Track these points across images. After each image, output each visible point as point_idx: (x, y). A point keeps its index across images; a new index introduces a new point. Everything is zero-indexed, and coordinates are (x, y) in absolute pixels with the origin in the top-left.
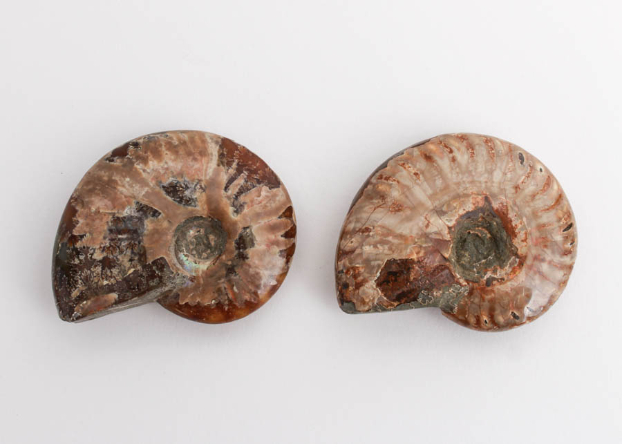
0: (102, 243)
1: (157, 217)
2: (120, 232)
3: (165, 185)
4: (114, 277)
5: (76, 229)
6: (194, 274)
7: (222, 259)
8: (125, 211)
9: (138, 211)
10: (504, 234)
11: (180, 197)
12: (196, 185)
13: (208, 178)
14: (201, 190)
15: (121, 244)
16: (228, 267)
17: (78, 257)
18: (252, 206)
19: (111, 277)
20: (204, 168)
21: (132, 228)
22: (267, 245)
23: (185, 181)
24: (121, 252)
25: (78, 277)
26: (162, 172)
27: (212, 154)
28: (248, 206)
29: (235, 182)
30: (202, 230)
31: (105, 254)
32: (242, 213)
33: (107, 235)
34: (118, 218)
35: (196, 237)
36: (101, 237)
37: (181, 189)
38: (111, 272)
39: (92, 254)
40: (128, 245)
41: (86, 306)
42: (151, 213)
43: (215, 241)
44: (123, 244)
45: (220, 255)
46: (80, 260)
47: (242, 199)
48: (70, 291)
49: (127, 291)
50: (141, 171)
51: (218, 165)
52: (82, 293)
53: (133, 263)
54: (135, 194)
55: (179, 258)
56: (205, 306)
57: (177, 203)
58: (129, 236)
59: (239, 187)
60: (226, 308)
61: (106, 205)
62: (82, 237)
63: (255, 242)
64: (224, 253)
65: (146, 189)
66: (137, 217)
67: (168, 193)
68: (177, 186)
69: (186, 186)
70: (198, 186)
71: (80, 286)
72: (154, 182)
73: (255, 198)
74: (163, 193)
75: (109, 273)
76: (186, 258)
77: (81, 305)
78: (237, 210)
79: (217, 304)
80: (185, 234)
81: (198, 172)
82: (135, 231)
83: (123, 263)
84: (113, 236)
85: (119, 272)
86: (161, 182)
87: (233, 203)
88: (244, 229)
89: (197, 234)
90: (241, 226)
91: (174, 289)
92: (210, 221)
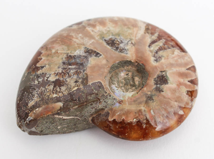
0: (56, 71)
1: (98, 57)
2: (70, 64)
3: (106, 39)
4: (62, 92)
5: (39, 63)
6: (122, 99)
7: (144, 90)
8: (76, 52)
9: (86, 52)
11: (116, 47)
12: (128, 42)
13: (137, 38)
14: (131, 45)
15: (70, 71)
16: (147, 95)
17: (38, 80)
18: (168, 59)
19: (60, 92)
20: (135, 33)
21: (79, 62)
22: (177, 85)
23: (121, 38)
24: (70, 76)
25: (35, 93)
26: (105, 32)
27: (141, 27)
28: (165, 59)
29: (156, 44)
30: (130, 74)
31: (57, 77)
32: (160, 62)
33: (61, 66)
34: (70, 56)
35: (125, 79)
36: (57, 67)
37: (117, 42)
38: (60, 89)
39: (48, 78)
40: (75, 72)
41: (38, 112)
42: (95, 54)
43: (139, 82)
44: (72, 71)
45: (142, 88)
46: (39, 82)
47: (161, 53)
48: (28, 102)
49: (70, 101)
50: (91, 31)
51: (145, 33)
52: (36, 103)
53: (77, 83)
54: (85, 43)
55: (112, 88)
56: (128, 123)
57: (114, 50)
58: (77, 67)
59: (159, 47)
60: (144, 126)
61: (63, 49)
62: (42, 67)
63: (169, 81)
64: (145, 87)
65: (93, 40)
66: (84, 56)
67: (108, 44)
68: (114, 41)
69: (121, 41)
70: (130, 42)
71: (36, 99)
72: (99, 37)
73: (170, 55)
74: (105, 44)
75: (58, 90)
76: (117, 88)
77: (34, 111)
78: (157, 59)
79: (137, 122)
80: (117, 74)
81: (131, 35)
82: (82, 64)
83: (69, 83)
84: (65, 66)
85: (66, 89)
86: (104, 38)
87: (154, 55)
88: (161, 72)
89: (126, 76)
90: (159, 70)
91: (106, 107)
92: (137, 66)
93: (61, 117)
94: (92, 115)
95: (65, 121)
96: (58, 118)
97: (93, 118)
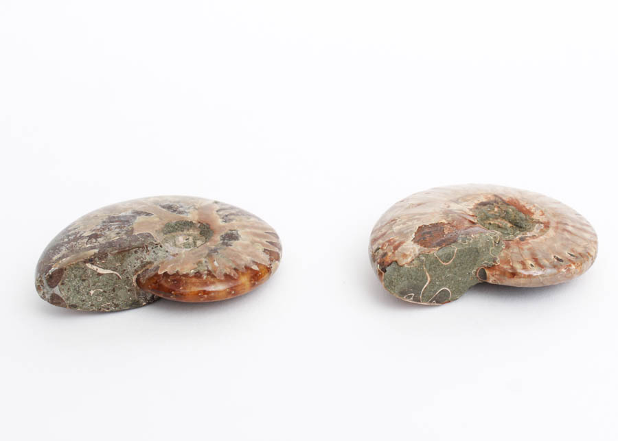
1: (149, 217)
2: (112, 222)
3: (162, 204)
4: (98, 242)
6: (177, 253)
8: (121, 214)
9: (133, 213)
10: (522, 215)
11: (173, 210)
12: (190, 206)
13: (202, 205)
14: (194, 209)
15: (111, 227)
16: (211, 249)
19: (95, 243)
21: (124, 220)
22: (251, 242)
23: (180, 204)
24: (110, 230)
29: (227, 211)
30: (191, 239)
31: (94, 233)
32: (230, 223)
33: (100, 224)
34: (113, 217)
36: (94, 226)
37: (176, 207)
38: (96, 240)
39: (82, 235)
40: (118, 227)
41: (65, 262)
42: (145, 215)
44: (113, 227)
51: (213, 203)
52: (63, 255)
53: (119, 235)
56: (184, 275)
57: (170, 212)
58: (121, 224)
59: (230, 213)
60: (205, 278)
63: (240, 239)
64: (209, 242)
66: (131, 216)
67: (164, 208)
68: (172, 206)
69: (181, 206)
70: (193, 207)
71: (64, 252)
74: (160, 208)
75: (94, 241)
77: (60, 262)
78: (226, 221)
79: (196, 273)
80: (173, 237)
82: (127, 221)
83: (109, 235)
84: (106, 224)
85: (105, 240)
86: (159, 204)
87: (223, 218)
88: (231, 230)
89: (185, 241)
90: (228, 228)
91: (156, 260)
92: (199, 227)
93: (95, 268)
94: (136, 271)
95: (101, 277)
96: (91, 269)
97: (139, 275)
